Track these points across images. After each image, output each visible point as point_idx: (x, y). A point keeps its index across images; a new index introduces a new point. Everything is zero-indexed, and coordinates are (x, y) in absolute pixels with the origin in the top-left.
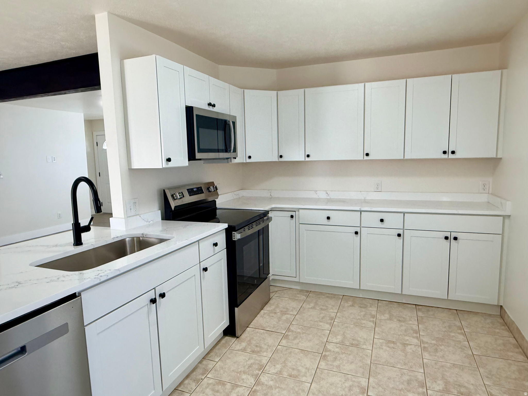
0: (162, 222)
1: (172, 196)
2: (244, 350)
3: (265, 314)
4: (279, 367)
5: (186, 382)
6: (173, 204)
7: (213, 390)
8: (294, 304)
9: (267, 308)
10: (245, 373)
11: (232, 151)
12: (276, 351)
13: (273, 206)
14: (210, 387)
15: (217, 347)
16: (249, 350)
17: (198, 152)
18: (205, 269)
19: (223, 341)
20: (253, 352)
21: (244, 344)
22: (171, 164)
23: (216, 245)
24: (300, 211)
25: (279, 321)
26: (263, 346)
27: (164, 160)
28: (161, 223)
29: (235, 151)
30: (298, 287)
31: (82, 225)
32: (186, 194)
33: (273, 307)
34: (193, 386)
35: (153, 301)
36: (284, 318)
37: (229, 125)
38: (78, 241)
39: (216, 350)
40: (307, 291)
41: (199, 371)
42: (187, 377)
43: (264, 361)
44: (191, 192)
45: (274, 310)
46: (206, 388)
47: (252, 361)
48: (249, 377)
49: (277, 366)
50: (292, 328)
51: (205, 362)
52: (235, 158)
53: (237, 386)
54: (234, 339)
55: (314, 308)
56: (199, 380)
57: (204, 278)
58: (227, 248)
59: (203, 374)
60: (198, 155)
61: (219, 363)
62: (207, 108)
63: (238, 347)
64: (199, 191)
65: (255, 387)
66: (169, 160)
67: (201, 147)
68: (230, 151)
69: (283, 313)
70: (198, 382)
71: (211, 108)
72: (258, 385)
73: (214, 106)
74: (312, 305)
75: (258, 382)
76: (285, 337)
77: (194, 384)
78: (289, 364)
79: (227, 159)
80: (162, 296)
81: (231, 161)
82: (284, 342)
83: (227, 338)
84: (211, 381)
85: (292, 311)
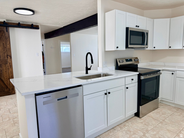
0: (115, 70)
1: (119, 61)
2: (142, 123)
3: (154, 112)
4: (155, 133)
5: (117, 127)
6: (119, 64)
7: (126, 132)
8: (169, 112)
9: (156, 111)
10: (140, 130)
11: (145, 45)
12: (156, 127)
13: (164, 68)
14: (125, 131)
15: (131, 119)
16: (144, 123)
17: (130, 45)
18: (127, 88)
19: (134, 118)
20: (145, 124)
21: (142, 121)
22: (118, 49)
23: (132, 80)
24: (177, 71)
25: (160, 116)
26: (150, 123)
27: (116, 48)
29: (147, 44)
30: (174, 106)
31: (88, 68)
32: (125, 61)
33: (159, 111)
34: (119, 129)
35: (106, 94)
36: (163, 116)
37: (145, 34)
38: (87, 73)
39: (130, 120)
40: (178, 108)
41: (122, 125)
42: (118, 125)
43: (149, 129)
44: (127, 60)
45: (159, 112)
46: (124, 131)
47: (144, 127)
48: (141, 132)
49: (154, 132)
50: (165, 120)
51: (125, 123)
52: (147, 48)
53: (135, 134)
54: (138, 118)
55: (179, 115)
56: (122, 128)
57: (126, 91)
58: (138, 82)
59: (124, 126)
60: (129, 46)
61: (131, 124)
62: (135, 27)
63: (140, 121)
64: (131, 60)
65: (142, 137)
66: (117, 47)
67: (131, 43)
68: (144, 45)
69: (163, 114)
70: (121, 128)
71: (137, 28)
72: (144, 136)
73: (138, 27)
74: (179, 114)
75: (144, 135)
76: (161, 123)
77: (120, 128)
78: (160, 133)
79: (144, 48)
80: (109, 93)
81: (145, 49)
82: (160, 125)
83: (136, 117)
84: (126, 129)
85: (168, 114)
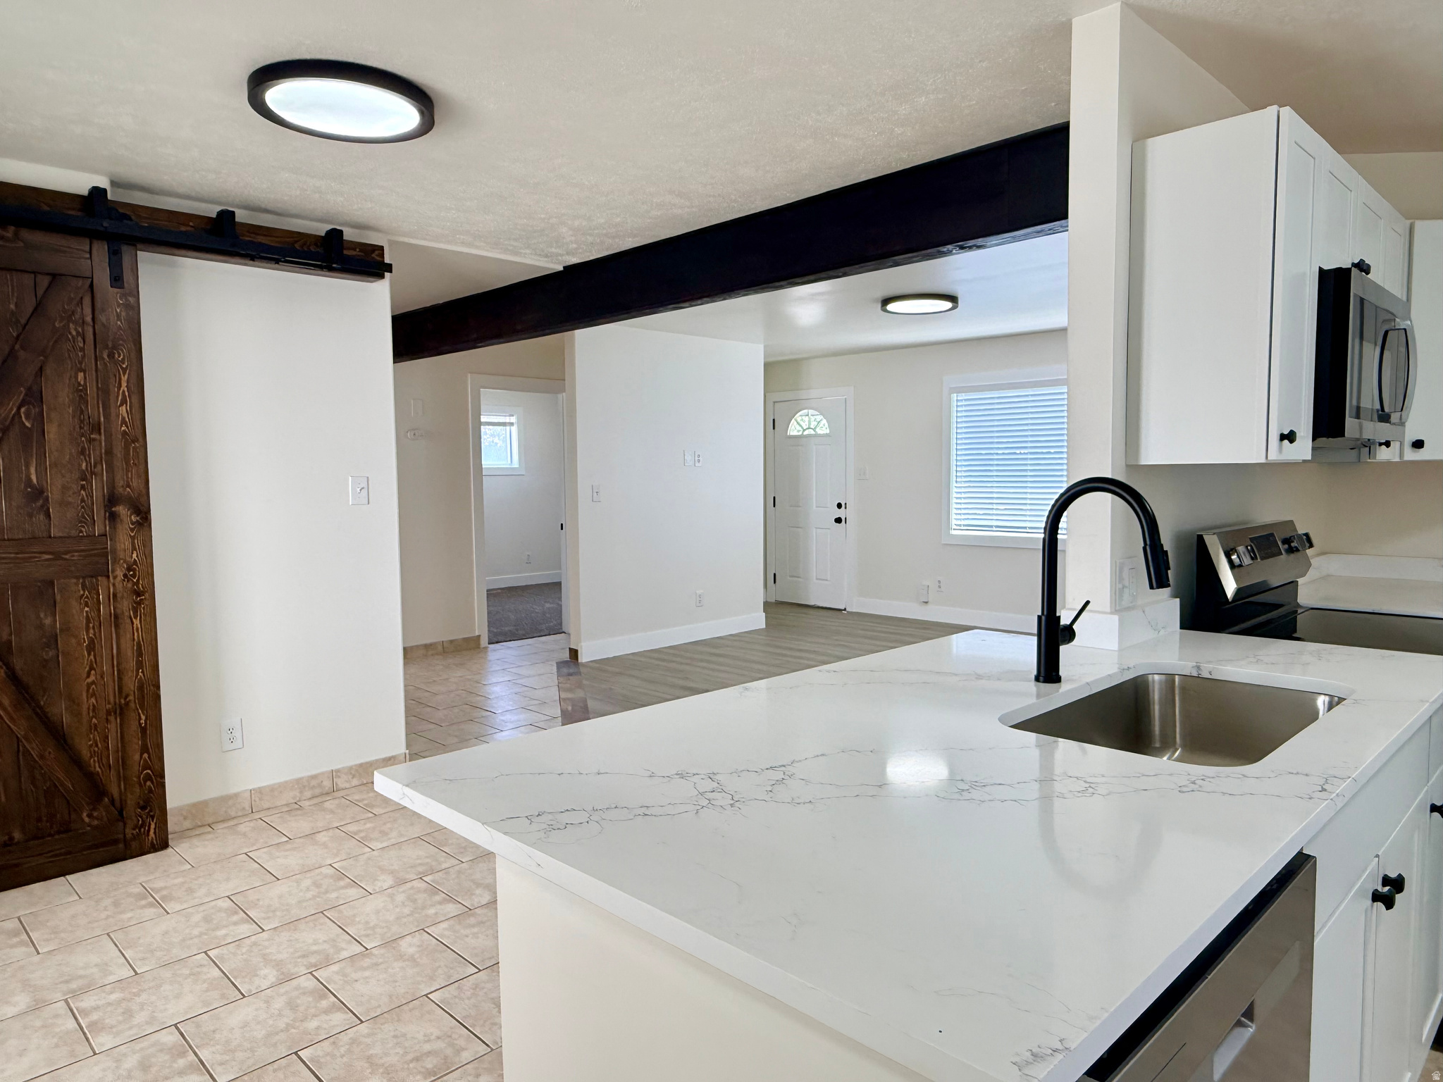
0: (1181, 634)
1: (1228, 555)
27: (1275, 438)
28: (1177, 637)
37: (1405, 331)
38: (1053, 672)
52: (1388, 445)
66: (1290, 437)
73: (1366, 270)
80: (1395, 884)
